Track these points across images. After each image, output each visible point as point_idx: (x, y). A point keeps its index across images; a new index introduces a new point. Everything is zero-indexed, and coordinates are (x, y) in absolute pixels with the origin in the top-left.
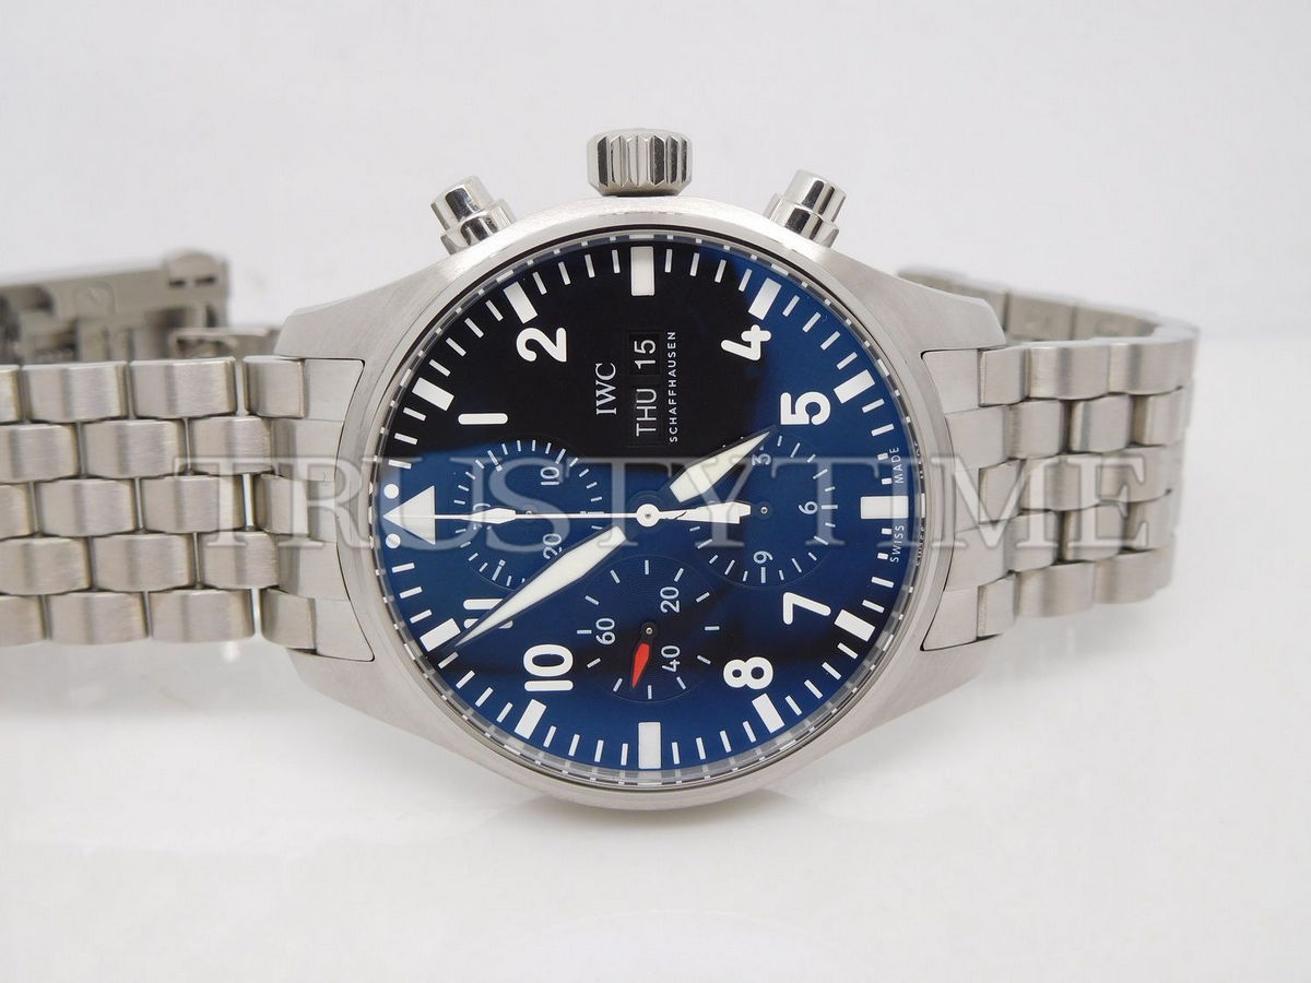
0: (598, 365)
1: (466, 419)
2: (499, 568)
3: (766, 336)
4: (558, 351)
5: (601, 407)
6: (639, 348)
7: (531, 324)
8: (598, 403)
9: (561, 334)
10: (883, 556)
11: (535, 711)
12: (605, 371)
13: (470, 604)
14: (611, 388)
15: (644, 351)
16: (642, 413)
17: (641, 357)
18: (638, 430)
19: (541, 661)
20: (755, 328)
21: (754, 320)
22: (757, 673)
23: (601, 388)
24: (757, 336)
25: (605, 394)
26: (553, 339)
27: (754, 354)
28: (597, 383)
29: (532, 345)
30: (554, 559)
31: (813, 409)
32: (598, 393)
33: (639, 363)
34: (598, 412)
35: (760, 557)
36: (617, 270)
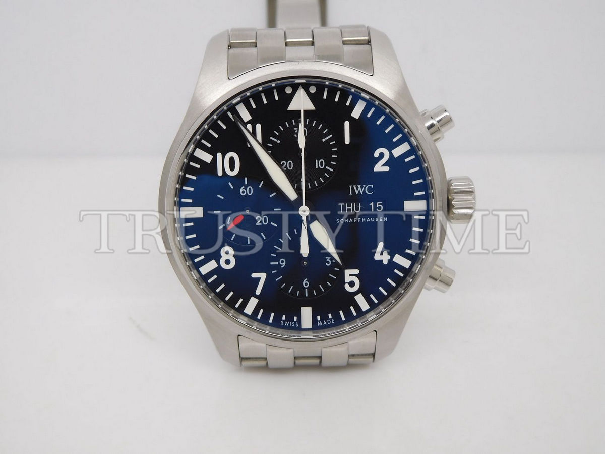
0: (372, 186)
1: (347, 124)
2: (276, 140)
3: (385, 262)
4: (379, 168)
5: (353, 188)
6: (379, 204)
7: (391, 155)
8: (355, 186)
9: (387, 169)
10: (284, 317)
11: (207, 158)
12: (370, 189)
13: (259, 126)
14: (362, 192)
15: (377, 206)
16: (349, 206)
17: (375, 205)
18: (341, 204)
19: (232, 161)
20: (389, 257)
21: (392, 257)
22: (228, 262)
23: (362, 188)
24: (385, 258)
25: (359, 190)
26: (384, 165)
27: (377, 257)
28: (364, 186)
29: (382, 155)
30: (280, 166)
31: (352, 284)
32: (359, 186)
33: (372, 204)
34: (351, 186)
35: (282, 262)
36: (416, 194)
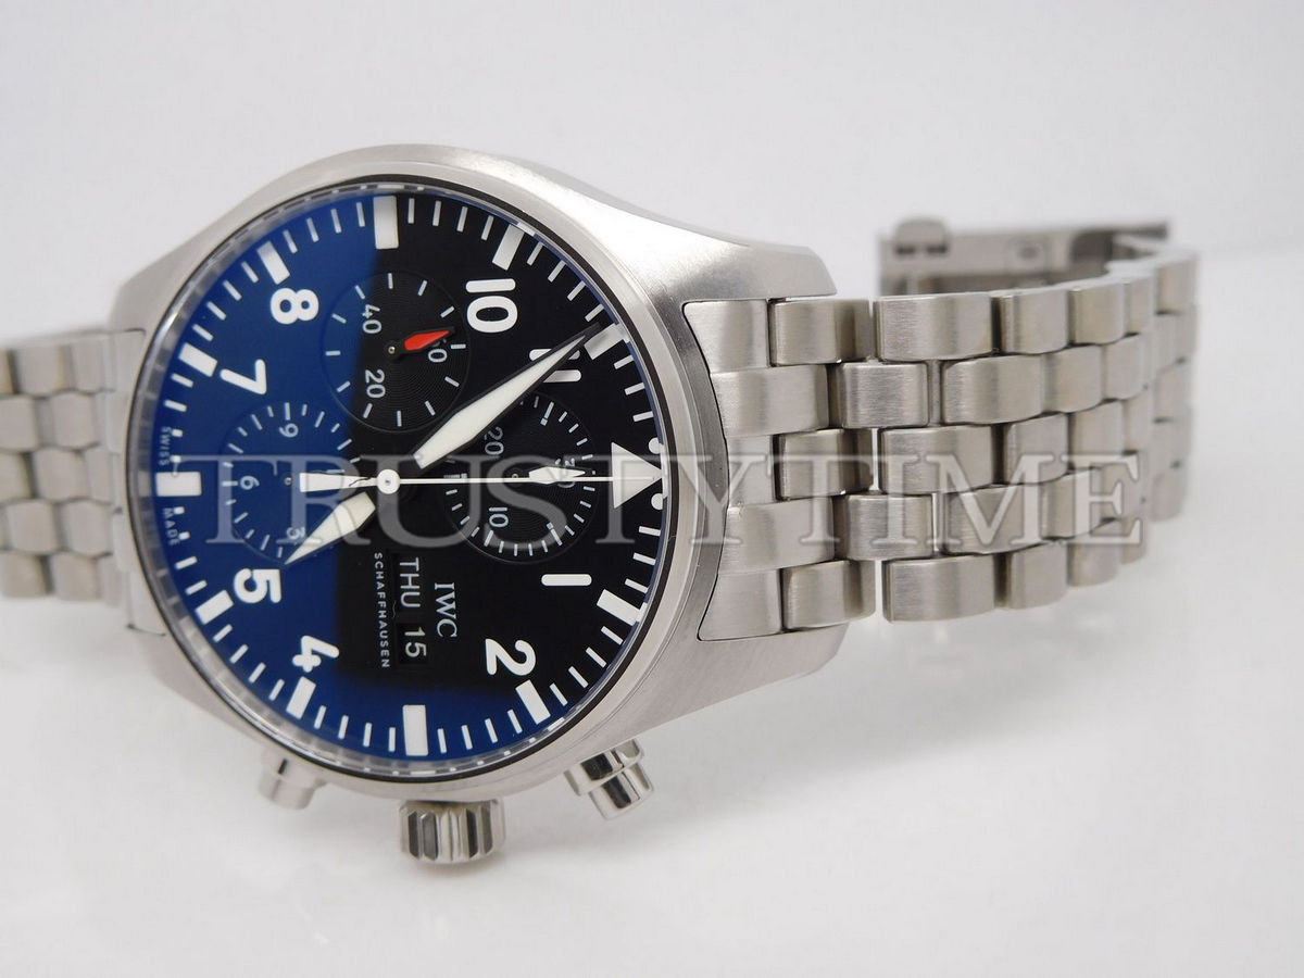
0: (454, 635)
1: (584, 580)
2: (547, 416)
3: (297, 661)
4: (494, 651)
5: (449, 591)
6: (421, 649)
7: (521, 680)
8: (452, 595)
9: (492, 669)
10: (177, 433)
11: (503, 257)
12: (447, 629)
13: (574, 376)
14: (441, 611)
15: (417, 645)
16: (415, 581)
17: (419, 639)
18: (416, 564)
19: (499, 314)
20: (308, 669)
21: (310, 676)
22: (286, 306)
23: (450, 611)
24: (306, 660)
25: (446, 605)
26: (499, 663)
27: (308, 643)
28: (454, 616)
29: (520, 658)
30: (492, 427)
31: (250, 585)
32: (453, 606)
33: (421, 633)
34: (452, 586)
35: (291, 430)
36: (441, 732)
